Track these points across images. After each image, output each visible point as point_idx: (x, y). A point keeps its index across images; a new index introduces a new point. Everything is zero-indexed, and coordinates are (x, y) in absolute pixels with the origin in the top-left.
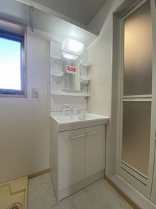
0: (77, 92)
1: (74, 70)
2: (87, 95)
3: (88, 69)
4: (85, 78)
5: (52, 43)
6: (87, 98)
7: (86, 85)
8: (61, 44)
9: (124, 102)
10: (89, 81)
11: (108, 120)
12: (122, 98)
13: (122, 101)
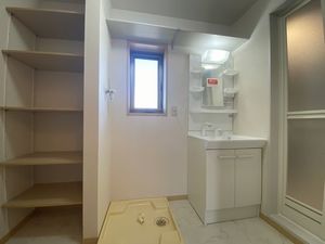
0: (219, 108)
1: (216, 82)
2: (231, 111)
3: (234, 79)
4: (230, 91)
5: (191, 57)
6: (232, 116)
7: (231, 99)
8: (200, 56)
9: (289, 120)
10: (235, 94)
11: (266, 142)
12: (285, 114)
13: (286, 118)
